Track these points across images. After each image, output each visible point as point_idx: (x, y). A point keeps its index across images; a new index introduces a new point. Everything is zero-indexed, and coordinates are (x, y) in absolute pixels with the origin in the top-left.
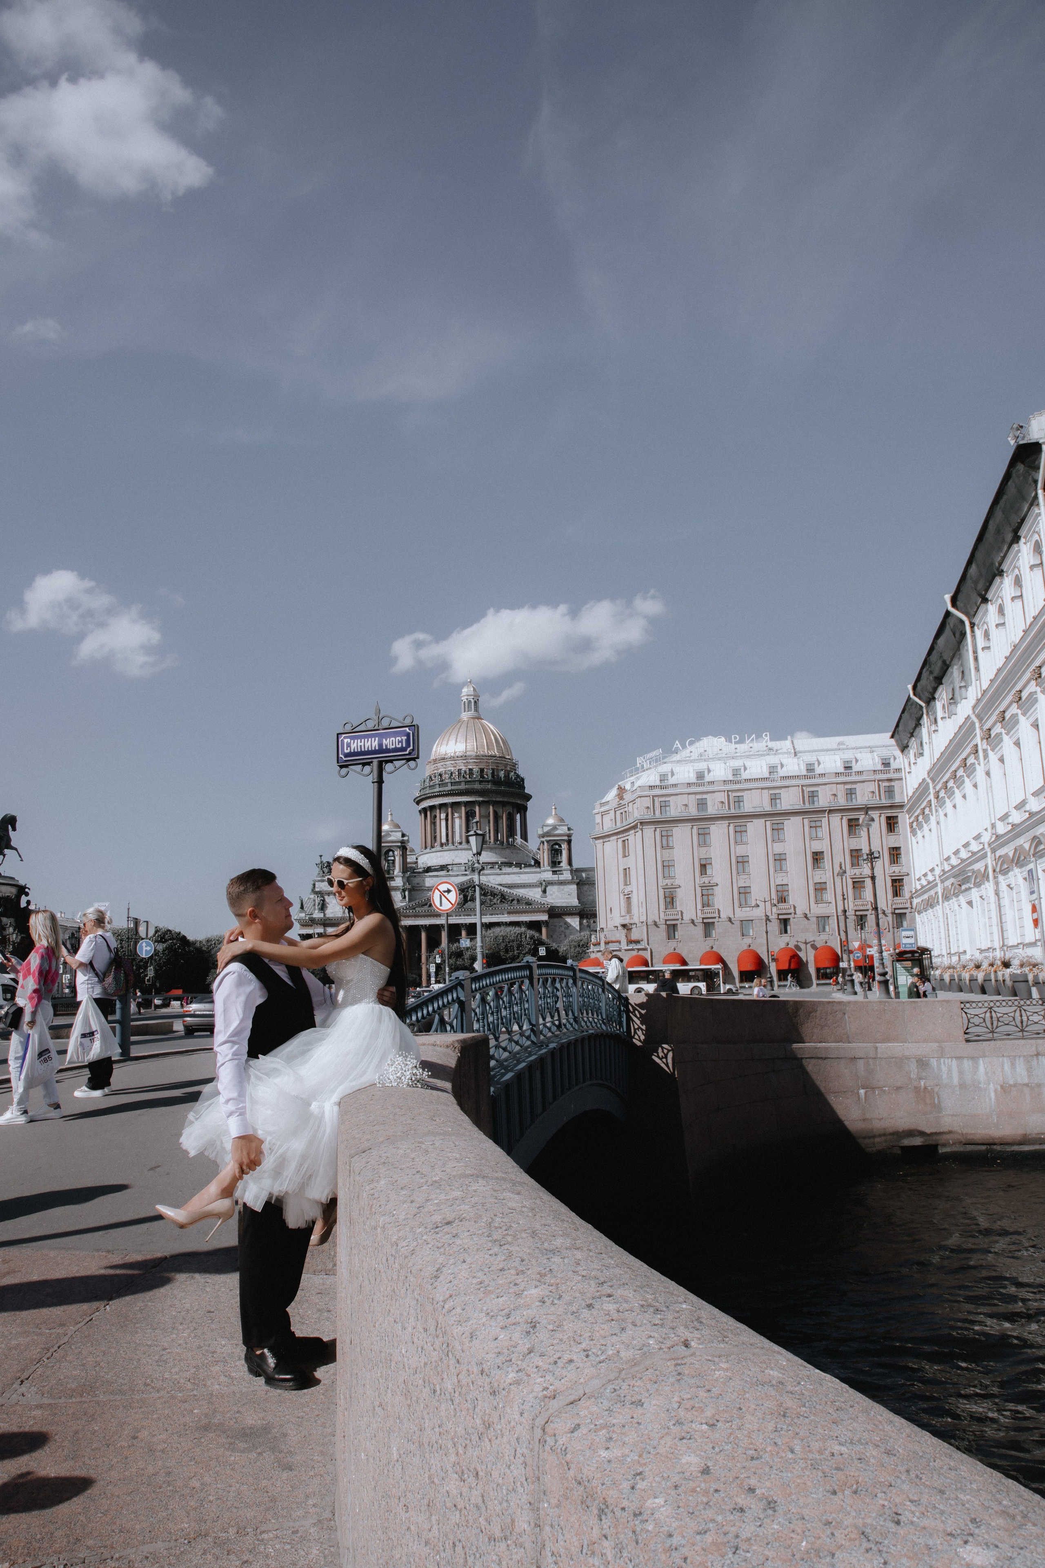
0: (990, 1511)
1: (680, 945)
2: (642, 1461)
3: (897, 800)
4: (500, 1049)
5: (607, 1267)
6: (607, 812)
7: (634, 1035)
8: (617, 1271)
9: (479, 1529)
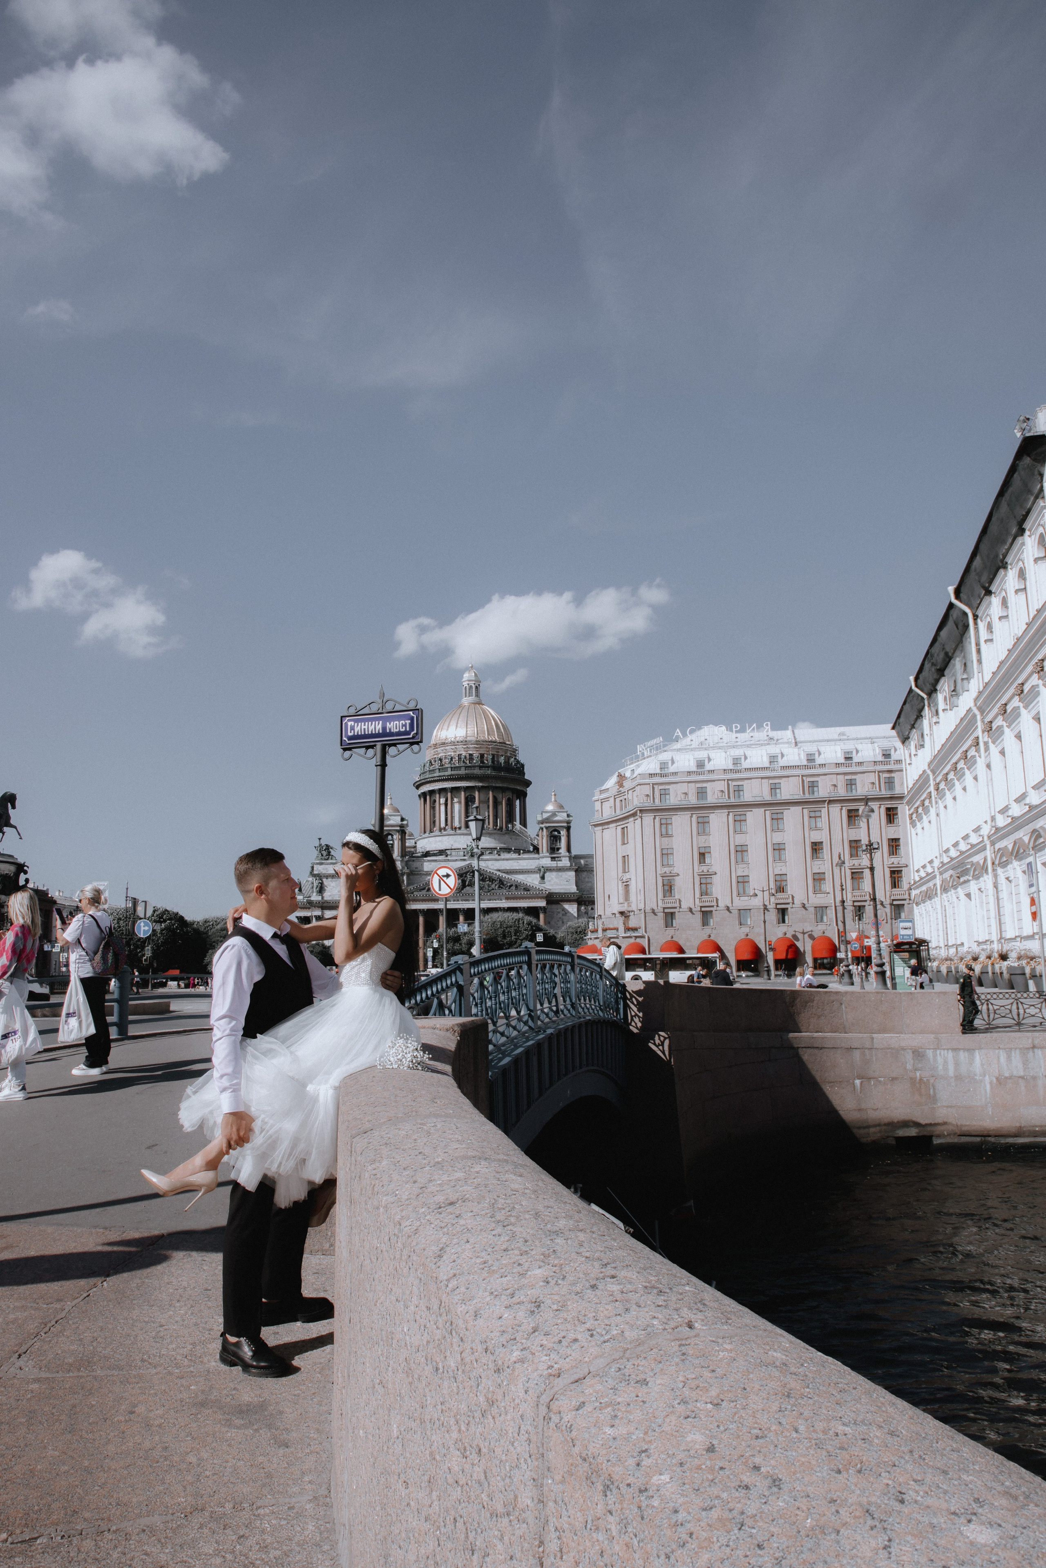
0: (993, 1491)
1: (677, 933)
2: (648, 1439)
3: (897, 791)
4: (498, 1034)
5: (611, 1249)
6: (607, 799)
7: (631, 1022)
8: (620, 1253)
9: (481, 1505)
